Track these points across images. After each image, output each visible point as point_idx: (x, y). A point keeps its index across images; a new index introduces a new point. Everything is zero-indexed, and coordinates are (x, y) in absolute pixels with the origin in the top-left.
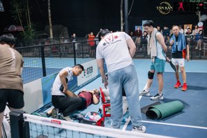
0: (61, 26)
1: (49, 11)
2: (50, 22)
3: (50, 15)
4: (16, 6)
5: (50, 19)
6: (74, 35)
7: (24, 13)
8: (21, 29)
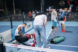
1: (14, 3)
3: (14, 5)
4: (1, 1)
5: (14, 6)
8: (3, 10)
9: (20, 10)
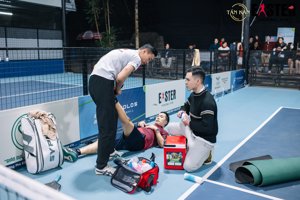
0: (154, 34)
1: (137, 11)
2: (137, 26)
3: (137, 16)
4: (93, 4)
5: (137, 22)
6: (168, 46)
7: (102, 14)
8: (99, 36)
9: (162, 38)
